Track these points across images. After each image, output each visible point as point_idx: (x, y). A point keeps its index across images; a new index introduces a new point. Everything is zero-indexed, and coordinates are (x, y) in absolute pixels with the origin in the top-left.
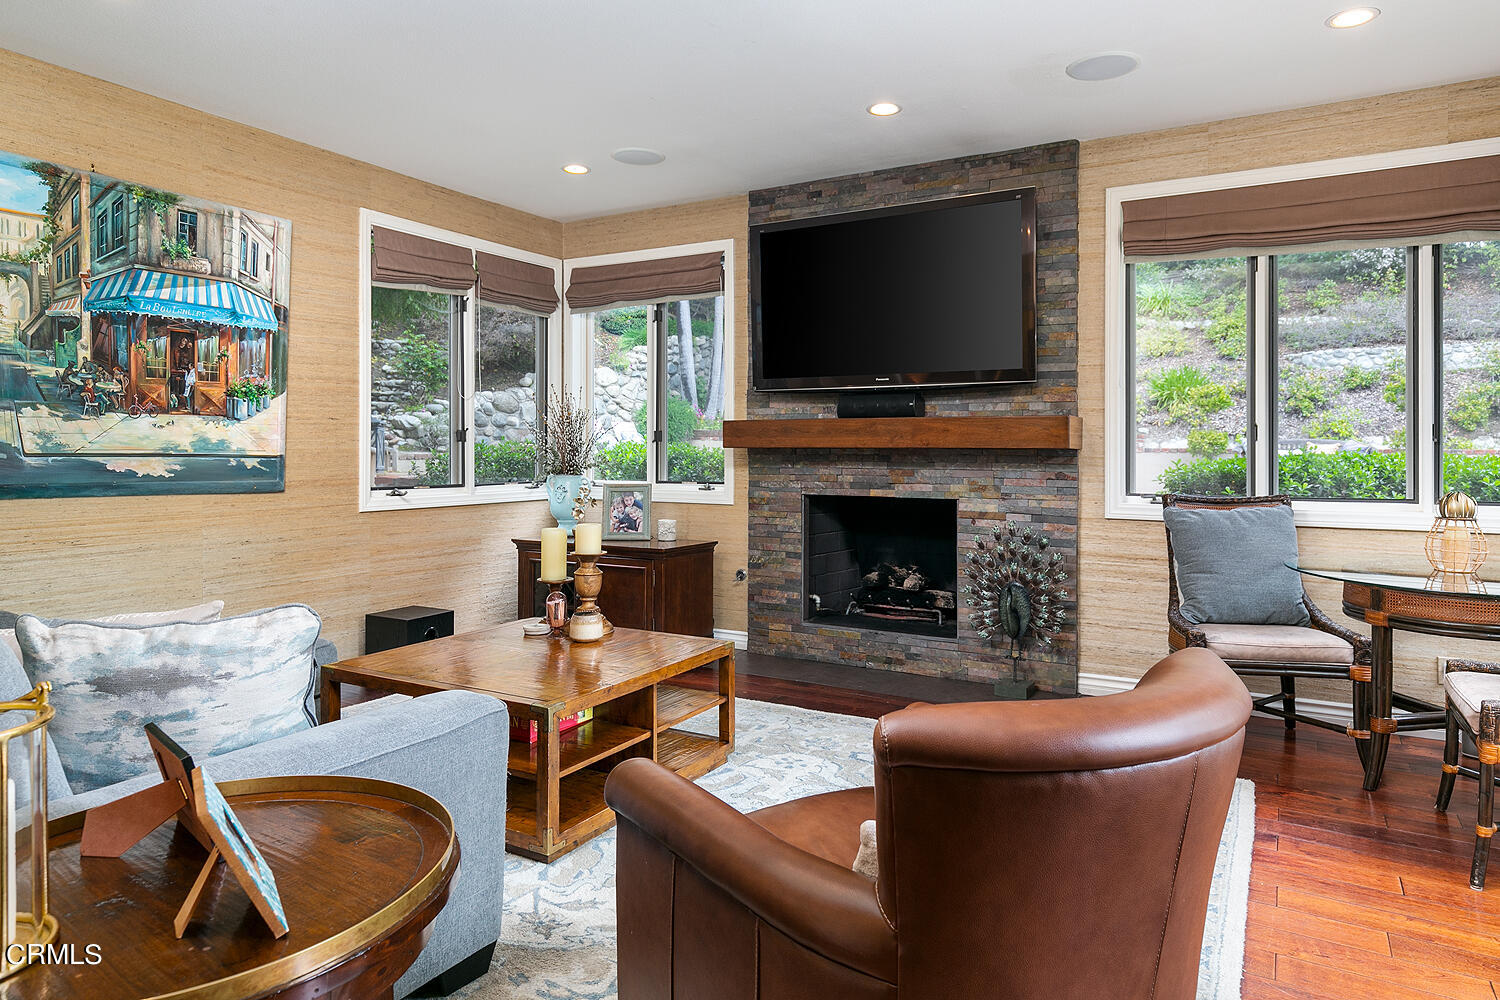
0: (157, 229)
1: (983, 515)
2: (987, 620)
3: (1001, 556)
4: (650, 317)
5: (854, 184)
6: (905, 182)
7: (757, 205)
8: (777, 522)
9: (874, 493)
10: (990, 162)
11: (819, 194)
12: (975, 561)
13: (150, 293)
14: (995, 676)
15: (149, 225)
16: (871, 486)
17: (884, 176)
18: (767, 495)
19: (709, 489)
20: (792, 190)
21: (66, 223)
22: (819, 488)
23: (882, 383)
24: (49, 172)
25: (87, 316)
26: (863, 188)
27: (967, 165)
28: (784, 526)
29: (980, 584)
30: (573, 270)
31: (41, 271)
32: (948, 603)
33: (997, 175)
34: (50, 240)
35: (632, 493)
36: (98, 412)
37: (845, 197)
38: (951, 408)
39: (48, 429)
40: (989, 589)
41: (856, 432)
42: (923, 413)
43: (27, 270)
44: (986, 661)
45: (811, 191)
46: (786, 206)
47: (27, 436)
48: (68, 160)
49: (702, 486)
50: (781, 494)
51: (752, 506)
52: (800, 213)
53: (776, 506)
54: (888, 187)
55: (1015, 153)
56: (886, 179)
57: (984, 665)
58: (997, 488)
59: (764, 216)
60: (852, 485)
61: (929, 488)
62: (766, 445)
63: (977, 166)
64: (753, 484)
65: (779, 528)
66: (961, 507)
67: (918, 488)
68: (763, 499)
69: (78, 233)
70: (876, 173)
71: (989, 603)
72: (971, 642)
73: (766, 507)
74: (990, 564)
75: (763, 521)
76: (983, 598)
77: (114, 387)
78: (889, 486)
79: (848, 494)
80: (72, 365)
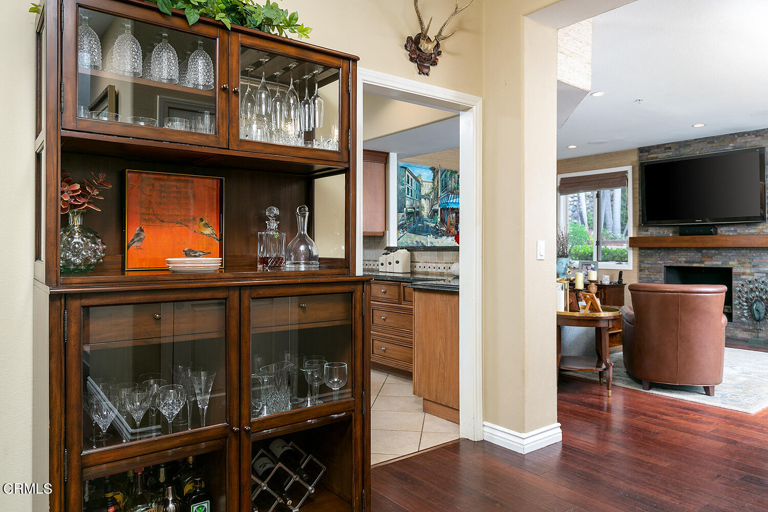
0: (453, 182)
1: (744, 274)
2: (745, 314)
3: (752, 289)
4: (595, 196)
5: (686, 144)
6: (708, 143)
7: (642, 152)
8: (652, 276)
9: (695, 265)
10: (746, 135)
11: (670, 148)
12: (740, 291)
13: (451, 201)
14: (749, 337)
15: (452, 181)
16: (693, 262)
17: (699, 141)
18: (647, 266)
19: (621, 264)
20: (658, 147)
21: (436, 183)
22: (670, 263)
23: (699, 222)
24: (433, 169)
25: (439, 208)
26: (690, 145)
27: (736, 136)
28: (655, 278)
29: (742, 300)
30: (561, 179)
31: (432, 197)
32: (729, 310)
33: (750, 140)
34: (433, 188)
35: (590, 265)
36: (441, 236)
37: (682, 149)
38: (729, 231)
39: (433, 241)
40: (746, 302)
41: (688, 241)
42: (716, 234)
43: (429, 197)
44: (746, 331)
45: (666, 147)
46: (655, 153)
47: (429, 243)
48: (436, 166)
49: (617, 262)
50: (653, 266)
51: (640, 270)
52: (662, 156)
53: (651, 270)
54: (701, 145)
55: (758, 131)
56: (700, 142)
57: (745, 333)
58: (750, 263)
59: (646, 157)
60: (685, 262)
61: (720, 263)
62: (648, 246)
63: (740, 136)
64: (641, 262)
65: (653, 279)
66: (734, 271)
67: (715, 263)
68: (646, 268)
69: (438, 185)
70: (695, 140)
71: (746, 308)
72: (738, 324)
73: (647, 271)
74: (747, 292)
75: (646, 276)
76: (743, 306)
77: (444, 229)
78: (702, 262)
79: (684, 265)
80: (437, 223)
